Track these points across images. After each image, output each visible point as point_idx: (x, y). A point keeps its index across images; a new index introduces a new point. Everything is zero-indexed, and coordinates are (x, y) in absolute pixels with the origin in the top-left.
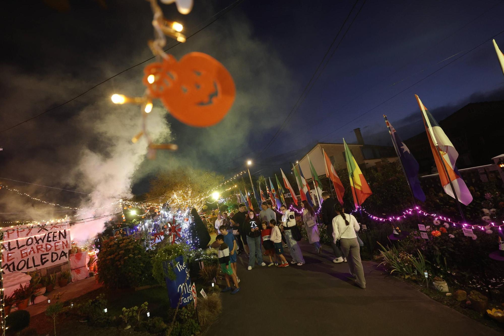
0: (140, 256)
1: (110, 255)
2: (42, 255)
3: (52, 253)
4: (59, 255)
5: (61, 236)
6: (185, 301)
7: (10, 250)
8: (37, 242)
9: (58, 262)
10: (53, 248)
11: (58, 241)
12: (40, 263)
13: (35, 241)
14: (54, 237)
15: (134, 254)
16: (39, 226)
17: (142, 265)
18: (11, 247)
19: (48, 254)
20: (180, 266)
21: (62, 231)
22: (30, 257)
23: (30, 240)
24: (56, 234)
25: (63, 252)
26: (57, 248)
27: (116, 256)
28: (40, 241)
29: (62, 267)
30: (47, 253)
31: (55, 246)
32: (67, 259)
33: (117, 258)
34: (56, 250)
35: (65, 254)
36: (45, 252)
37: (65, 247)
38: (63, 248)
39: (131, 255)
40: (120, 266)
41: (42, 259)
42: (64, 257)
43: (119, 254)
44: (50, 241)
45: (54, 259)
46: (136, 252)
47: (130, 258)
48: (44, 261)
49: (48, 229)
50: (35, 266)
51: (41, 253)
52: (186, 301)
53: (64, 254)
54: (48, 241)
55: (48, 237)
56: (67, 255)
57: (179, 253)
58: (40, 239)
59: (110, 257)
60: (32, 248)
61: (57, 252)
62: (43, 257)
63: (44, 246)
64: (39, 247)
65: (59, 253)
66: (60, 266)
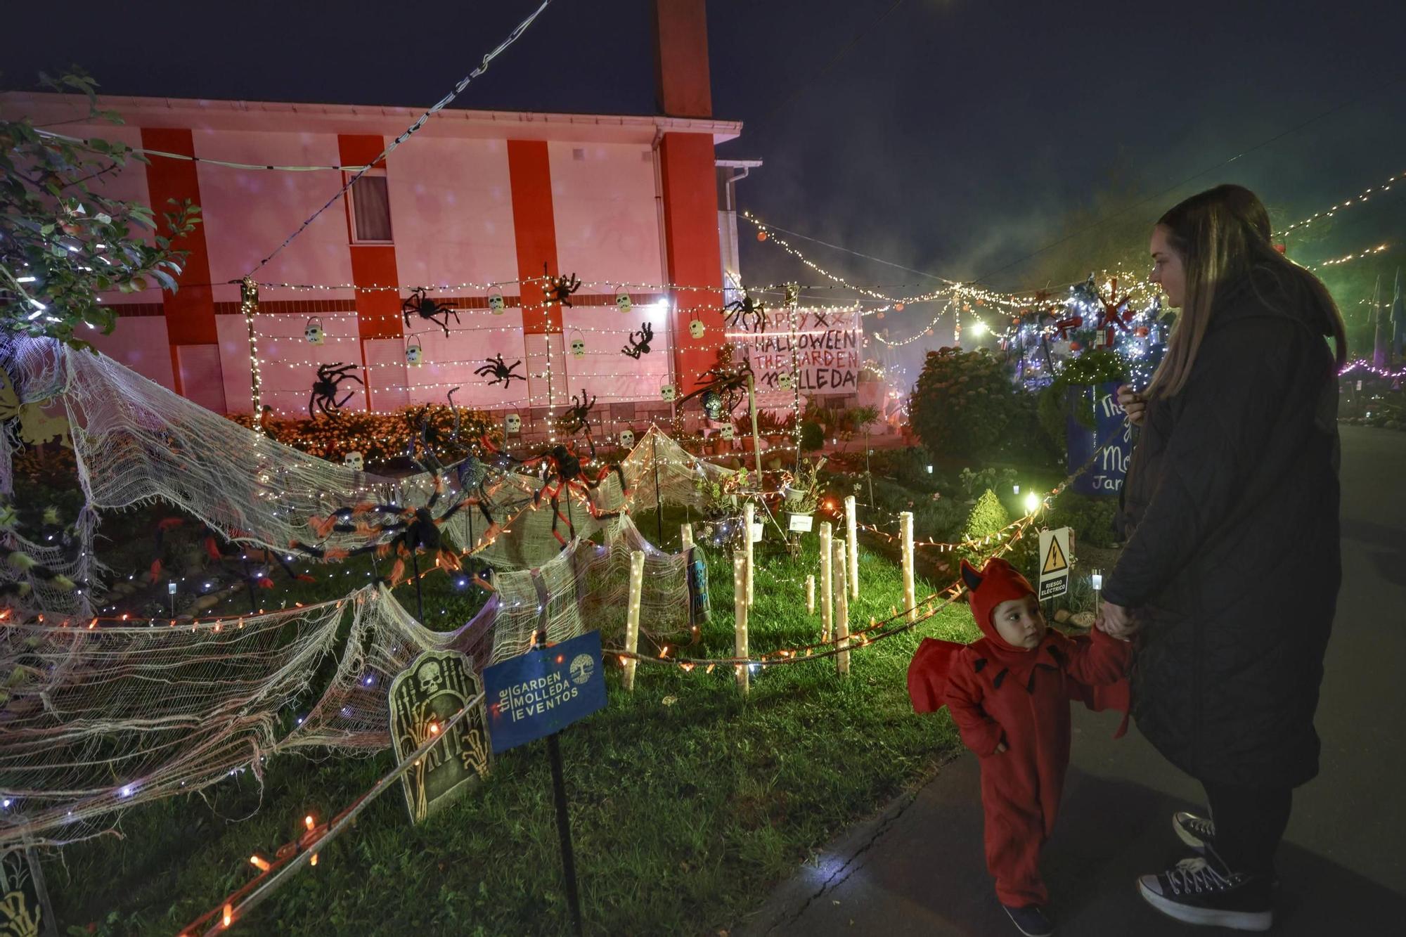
0: (1001, 397)
1: (940, 381)
2: (818, 370)
3: (833, 371)
4: (843, 378)
5: (848, 342)
6: (1108, 485)
7: (779, 350)
8: (813, 345)
9: (840, 390)
10: (835, 362)
11: (843, 350)
12: (816, 384)
13: (810, 343)
14: (837, 340)
15: (990, 390)
16: (816, 314)
17: (1002, 416)
18: (781, 347)
19: (827, 370)
20: (1112, 406)
21: (850, 332)
22: (804, 368)
23: (804, 339)
24: (841, 336)
25: (848, 373)
26: (841, 362)
27: (952, 385)
28: (817, 344)
29: (847, 402)
30: (826, 368)
31: (838, 359)
32: (855, 389)
33: (952, 391)
34: (839, 367)
35: (852, 379)
36: (823, 367)
37: (853, 364)
38: (850, 366)
39: (981, 390)
40: (957, 408)
41: (818, 378)
42: (850, 382)
43: (957, 383)
44: (831, 347)
45: (836, 382)
46: (994, 386)
47: (979, 394)
48: (821, 381)
49: (830, 323)
50: (810, 387)
51: (817, 366)
52: (1111, 487)
53: (849, 378)
54: (828, 347)
55: (829, 339)
56: (855, 380)
57: (1116, 373)
58: (817, 340)
59: (938, 385)
60: (806, 354)
61: (840, 370)
62: (821, 374)
63: (822, 354)
64: (816, 355)
65: (843, 371)
66: (844, 398)
